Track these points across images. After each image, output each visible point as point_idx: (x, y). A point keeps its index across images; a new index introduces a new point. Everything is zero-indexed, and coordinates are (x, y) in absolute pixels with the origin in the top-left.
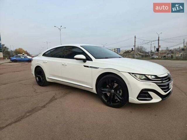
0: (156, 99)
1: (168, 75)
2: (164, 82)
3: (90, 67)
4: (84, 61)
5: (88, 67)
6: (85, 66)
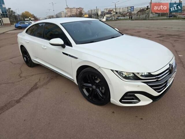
0: (145, 101)
1: (169, 67)
2: (159, 79)
3: (69, 55)
4: (63, 46)
5: (67, 54)
6: (64, 53)
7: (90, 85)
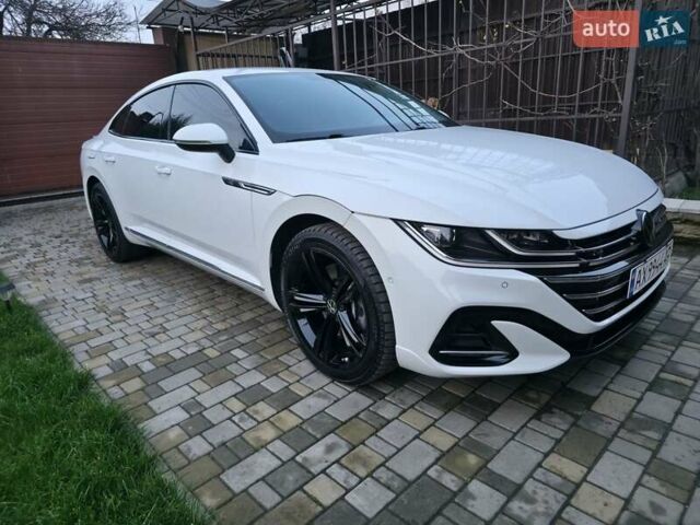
0: (537, 357)
1: (635, 218)
2: (595, 262)
3: (246, 184)
4: (225, 153)
6: (227, 181)
7: (319, 298)
